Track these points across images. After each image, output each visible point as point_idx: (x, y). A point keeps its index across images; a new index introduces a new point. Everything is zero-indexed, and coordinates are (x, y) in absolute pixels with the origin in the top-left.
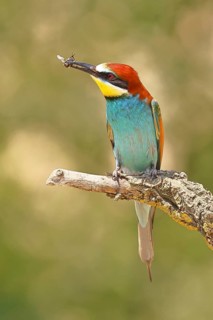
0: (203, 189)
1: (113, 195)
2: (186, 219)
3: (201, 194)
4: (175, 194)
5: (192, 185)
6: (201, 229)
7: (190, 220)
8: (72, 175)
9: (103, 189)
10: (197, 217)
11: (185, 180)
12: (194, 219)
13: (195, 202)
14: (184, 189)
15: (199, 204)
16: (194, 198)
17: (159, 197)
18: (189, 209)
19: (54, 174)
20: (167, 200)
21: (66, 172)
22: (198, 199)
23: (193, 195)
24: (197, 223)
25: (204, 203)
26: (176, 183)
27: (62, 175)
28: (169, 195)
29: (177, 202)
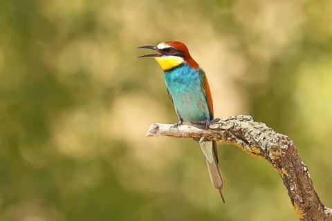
0: (266, 127)
1: (198, 139)
2: (255, 151)
3: (265, 130)
4: (245, 133)
5: (257, 124)
6: (268, 158)
7: (259, 152)
8: (165, 127)
9: (190, 135)
10: (264, 149)
11: (252, 121)
12: (261, 150)
13: (261, 137)
14: (251, 128)
15: (264, 138)
16: (259, 134)
17: (233, 136)
18: (257, 143)
19: (152, 127)
20: (239, 138)
21: (160, 125)
22: (263, 135)
23: (259, 132)
24: (264, 153)
25: (268, 138)
26: (245, 125)
27: (158, 128)
28: (240, 134)
29: (247, 139)
